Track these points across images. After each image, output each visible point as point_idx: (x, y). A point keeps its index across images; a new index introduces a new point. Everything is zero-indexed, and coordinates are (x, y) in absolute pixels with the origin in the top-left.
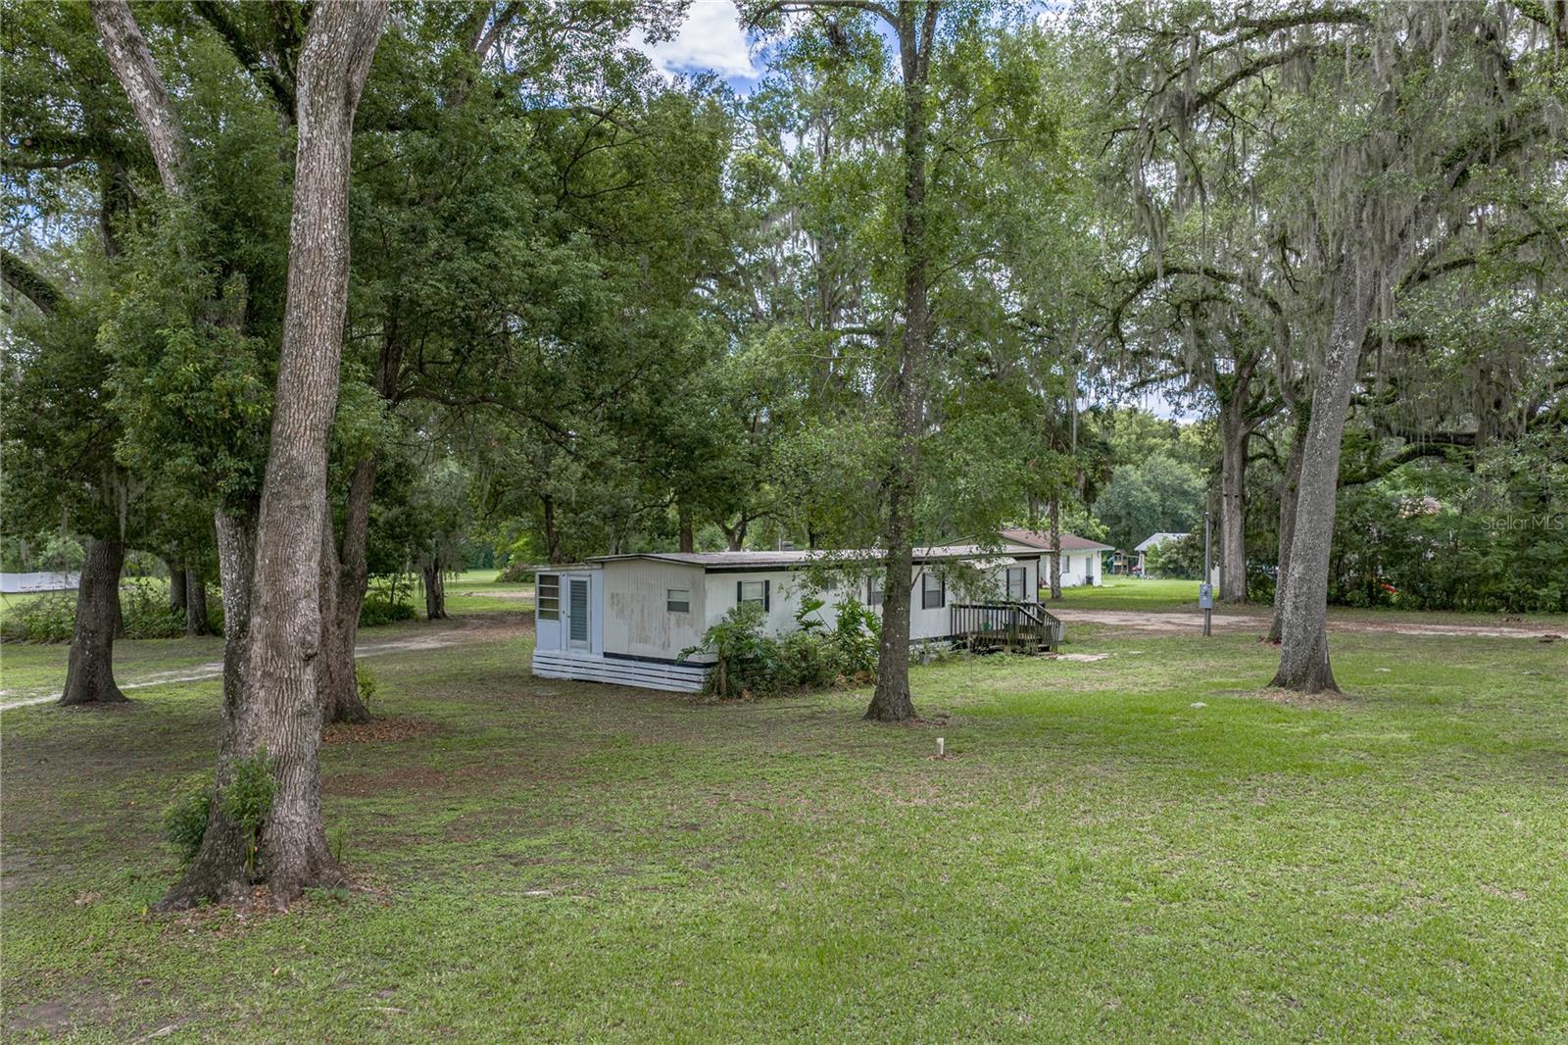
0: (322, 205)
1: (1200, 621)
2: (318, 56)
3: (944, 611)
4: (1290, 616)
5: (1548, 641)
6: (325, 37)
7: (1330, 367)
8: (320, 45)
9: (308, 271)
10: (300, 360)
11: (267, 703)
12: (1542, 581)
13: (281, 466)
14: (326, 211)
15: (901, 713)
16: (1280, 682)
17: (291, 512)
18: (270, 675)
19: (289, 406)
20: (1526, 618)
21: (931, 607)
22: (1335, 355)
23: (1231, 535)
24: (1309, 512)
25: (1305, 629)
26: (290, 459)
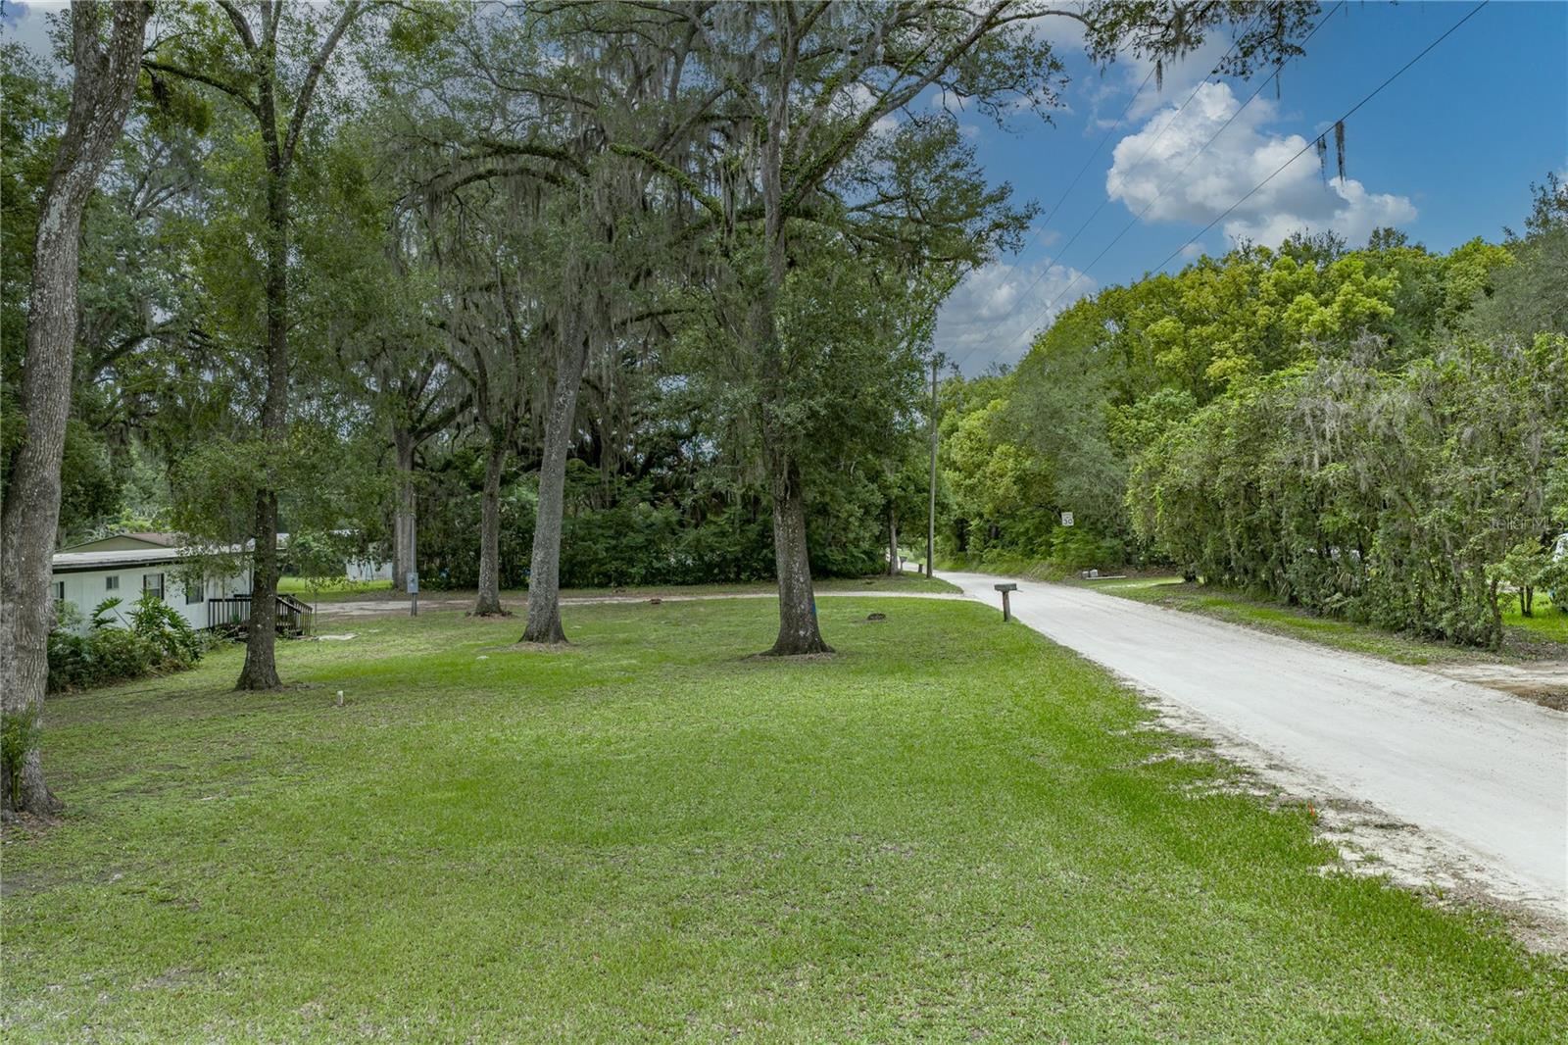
0: (66, 285)
1: (407, 604)
2: (83, 177)
3: (203, 605)
4: (535, 589)
5: (656, 603)
6: (90, 165)
7: (558, 409)
8: (86, 170)
9: (56, 335)
10: (49, 403)
11: (19, 670)
12: (631, 562)
13: (36, 485)
14: (68, 289)
15: (272, 682)
16: (529, 637)
17: (46, 520)
18: (23, 648)
19: (39, 437)
20: (628, 589)
21: (193, 602)
22: (561, 400)
23: (403, 532)
24: (547, 513)
25: (546, 598)
26: (43, 479)
